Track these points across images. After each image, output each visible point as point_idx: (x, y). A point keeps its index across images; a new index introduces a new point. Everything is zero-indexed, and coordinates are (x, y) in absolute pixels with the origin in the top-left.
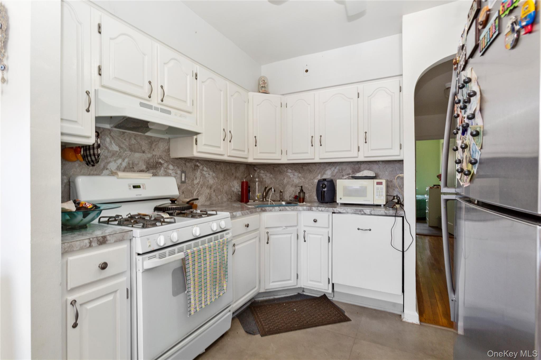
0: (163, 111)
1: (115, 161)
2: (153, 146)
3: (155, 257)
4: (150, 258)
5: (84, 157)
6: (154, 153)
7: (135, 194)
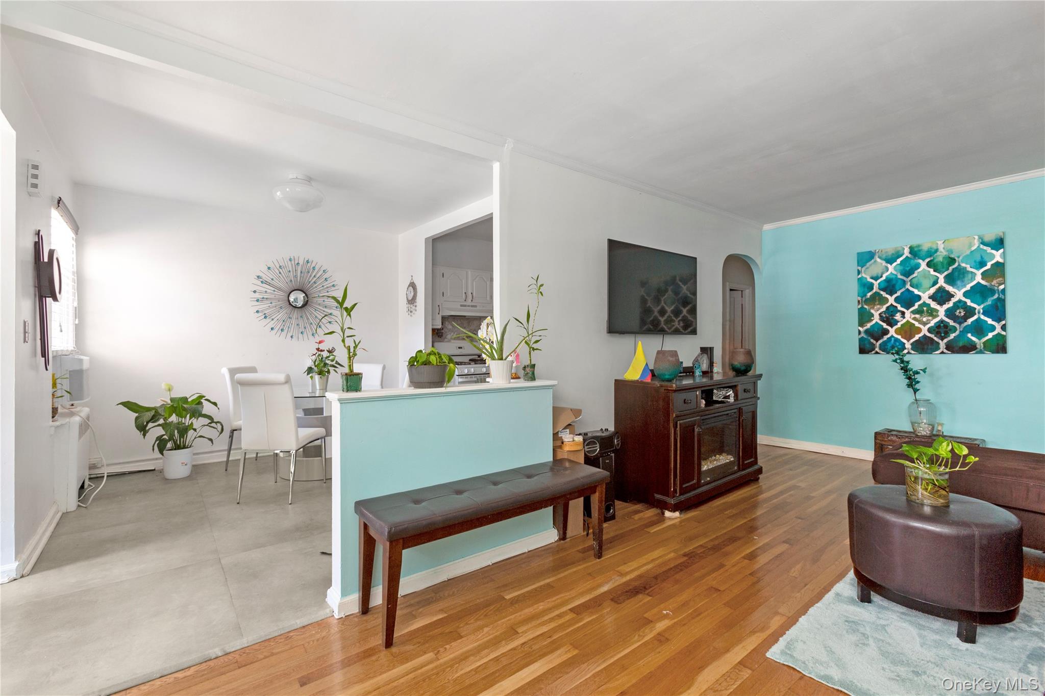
0: (472, 306)
1: (450, 334)
2: (470, 324)
3: (463, 378)
4: (461, 378)
5: (437, 333)
6: (471, 328)
7: (459, 352)
